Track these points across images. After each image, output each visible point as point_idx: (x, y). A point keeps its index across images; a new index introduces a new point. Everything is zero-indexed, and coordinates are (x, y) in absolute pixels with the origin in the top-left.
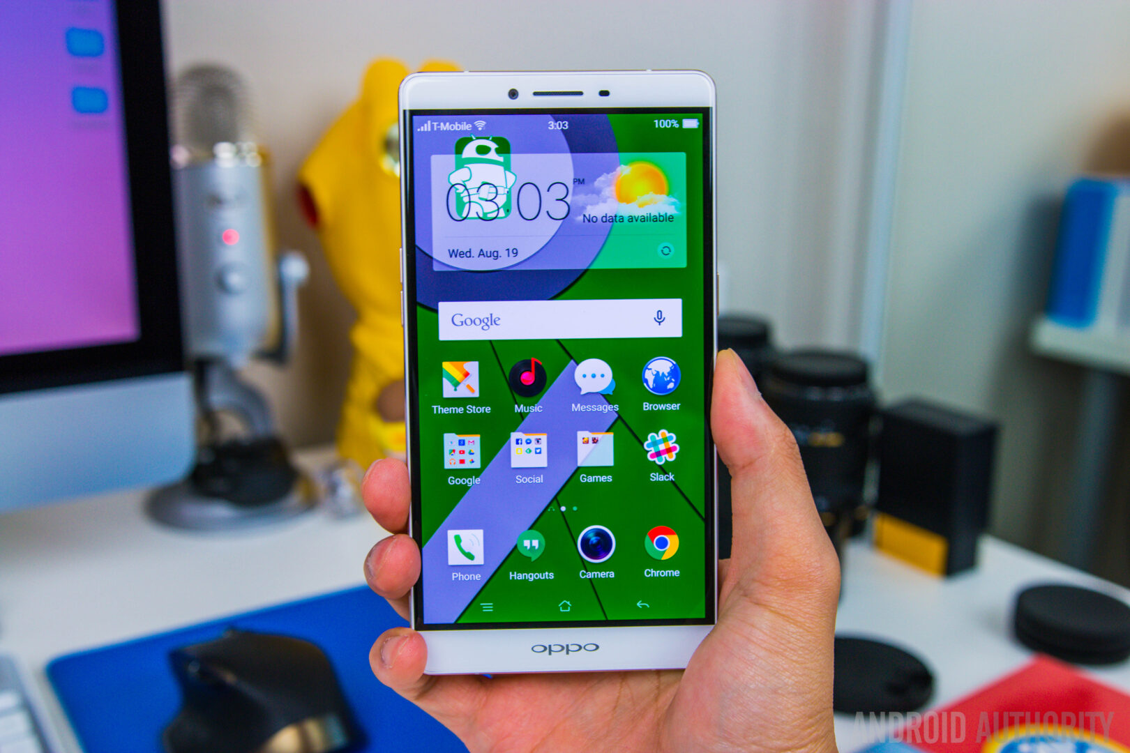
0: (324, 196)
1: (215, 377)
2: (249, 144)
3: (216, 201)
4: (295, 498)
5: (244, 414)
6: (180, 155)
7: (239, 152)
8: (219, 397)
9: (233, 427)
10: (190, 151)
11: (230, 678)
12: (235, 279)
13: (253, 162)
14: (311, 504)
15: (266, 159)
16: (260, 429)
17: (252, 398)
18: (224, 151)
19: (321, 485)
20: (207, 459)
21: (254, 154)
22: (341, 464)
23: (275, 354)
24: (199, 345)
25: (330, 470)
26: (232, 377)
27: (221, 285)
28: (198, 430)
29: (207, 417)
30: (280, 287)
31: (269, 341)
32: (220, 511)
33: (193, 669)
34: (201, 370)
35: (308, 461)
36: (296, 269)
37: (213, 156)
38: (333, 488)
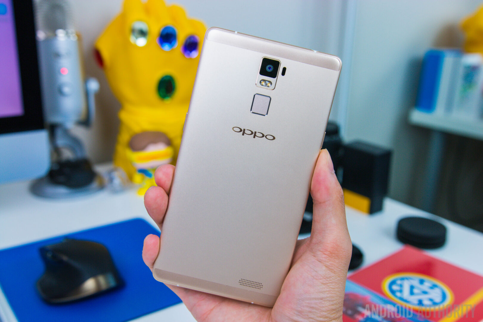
0: (106, 54)
1: (59, 133)
2: (72, 30)
3: (57, 55)
4: (95, 185)
5: (72, 149)
6: (41, 35)
7: (67, 34)
8: (61, 142)
9: (68, 155)
10: (45, 33)
11: (65, 258)
12: (66, 90)
13: (73, 38)
14: (102, 187)
15: (80, 38)
16: (79, 155)
17: (76, 142)
18: (61, 34)
19: (106, 179)
20: (56, 168)
21: (74, 35)
22: (115, 170)
23: (85, 122)
24: (51, 118)
25: (110, 172)
26: (66, 132)
27: (61, 92)
28: (51, 155)
29: (56, 150)
30: (87, 94)
31: (83, 117)
32: (62, 190)
33: (49, 255)
34: (53, 129)
35: (101, 169)
36: (94, 85)
37: (55, 35)
38: (111, 180)
